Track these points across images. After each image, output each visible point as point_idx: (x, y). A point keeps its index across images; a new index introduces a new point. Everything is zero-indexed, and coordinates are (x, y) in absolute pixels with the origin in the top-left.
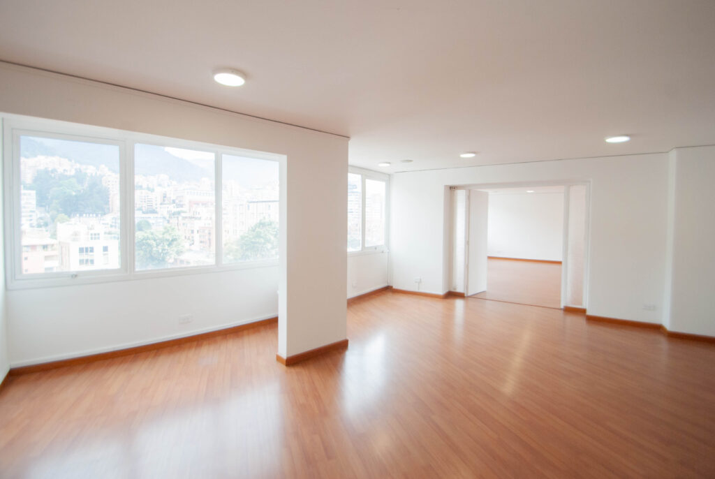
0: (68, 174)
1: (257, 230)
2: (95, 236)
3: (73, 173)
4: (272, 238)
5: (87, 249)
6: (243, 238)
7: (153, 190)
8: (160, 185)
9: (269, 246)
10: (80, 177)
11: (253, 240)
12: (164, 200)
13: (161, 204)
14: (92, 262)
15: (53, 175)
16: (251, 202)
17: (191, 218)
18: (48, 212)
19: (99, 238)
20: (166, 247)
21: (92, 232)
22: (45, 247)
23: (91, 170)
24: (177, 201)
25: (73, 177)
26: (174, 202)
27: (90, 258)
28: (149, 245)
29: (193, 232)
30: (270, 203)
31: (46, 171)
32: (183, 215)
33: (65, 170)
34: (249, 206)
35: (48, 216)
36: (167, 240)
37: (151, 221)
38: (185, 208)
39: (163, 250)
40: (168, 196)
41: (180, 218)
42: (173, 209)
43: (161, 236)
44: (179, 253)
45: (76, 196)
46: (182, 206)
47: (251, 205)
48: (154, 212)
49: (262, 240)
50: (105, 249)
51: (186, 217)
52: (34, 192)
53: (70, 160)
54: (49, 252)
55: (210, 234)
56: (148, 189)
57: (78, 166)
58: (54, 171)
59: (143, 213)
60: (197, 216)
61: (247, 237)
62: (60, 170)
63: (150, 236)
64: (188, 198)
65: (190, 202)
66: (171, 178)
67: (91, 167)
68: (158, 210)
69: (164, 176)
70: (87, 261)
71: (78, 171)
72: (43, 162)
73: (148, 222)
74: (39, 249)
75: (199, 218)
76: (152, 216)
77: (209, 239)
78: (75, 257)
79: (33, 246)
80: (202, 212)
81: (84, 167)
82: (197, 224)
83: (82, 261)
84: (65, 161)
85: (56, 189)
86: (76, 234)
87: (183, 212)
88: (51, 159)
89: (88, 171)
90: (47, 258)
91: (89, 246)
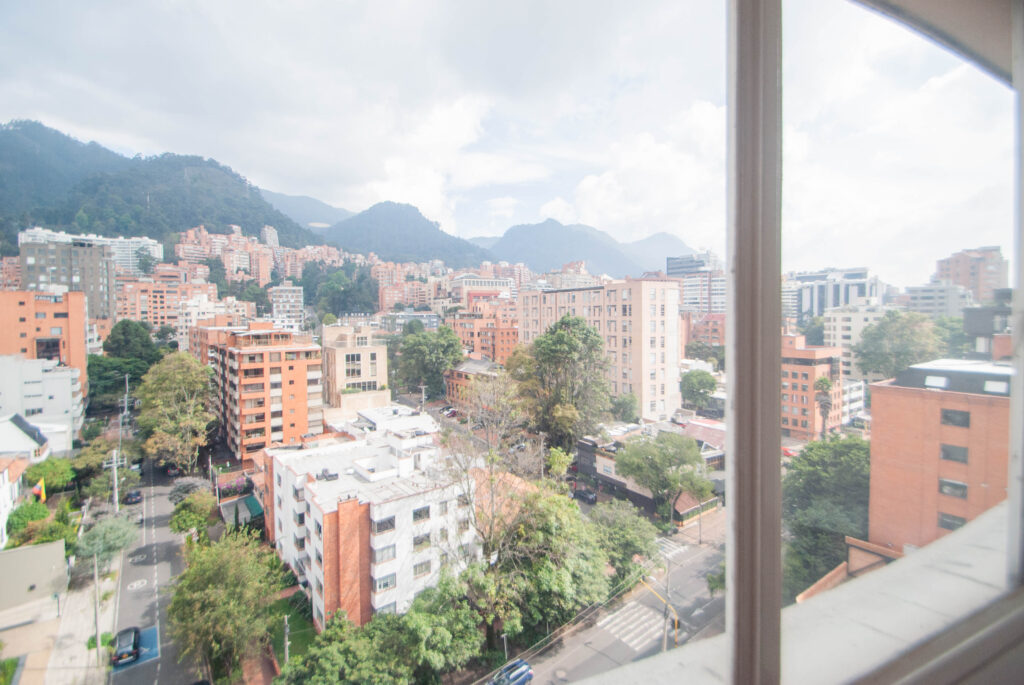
0: (336, 265)
1: (559, 331)
2: (362, 341)
3: (341, 263)
4: (581, 345)
5: (353, 356)
6: (538, 343)
7: (424, 281)
8: (434, 274)
9: (576, 356)
10: (349, 267)
11: (553, 348)
12: (439, 294)
13: (435, 299)
14: (359, 372)
15: (321, 268)
16: (547, 292)
17: (470, 316)
18: (316, 312)
19: (366, 343)
20: (441, 355)
21: (358, 335)
22: (308, 354)
23: (360, 259)
24: (453, 294)
25: (342, 268)
26: (450, 295)
27: (356, 368)
28: (422, 353)
29: (472, 334)
30: (575, 293)
31: (314, 263)
32: (461, 312)
33: (333, 261)
34: (545, 298)
35: (316, 316)
36: (442, 346)
37: (424, 321)
38: (463, 304)
39: (438, 358)
40: (443, 287)
41: (457, 316)
42: (448, 304)
43: (434, 341)
44: (457, 363)
45: (344, 292)
46: (459, 300)
47: (548, 296)
48: (427, 308)
49: (566, 348)
50: (373, 357)
51: (464, 315)
52: (302, 288)
53: (338, 249)
54: (313, 361)
55: (493, 337)
56: (421, 280)
57: (347, 255)
58: (322, 262)
59: (416, 310)
60: (479, 313)
61: (544, 342)
62: (328, 261)
63: (422, 340)
64: (466, 289)
65: (469, 294)
66: (447, 265)
67: (360, 256)
68: (432, 306)
69: (438, 263)
70: (353, 371)
71: (347, 261)
72: (311, 252)
73: (420, 322)
74: (302, 356)
75: (481, 317)
76: (424, 314)
77: (493, 345)
78: (341, 366)
79: (297, 353)
80: (484, 307)
81: (353, 256)
82: (478, 325)
83: (348, 372)
84: (333, 250)
85: (324, 284)
86: (342, 338)
87: (461, 308)
88: (318, 248)
89: (357, 261)
90: (310, 368)
91: (355, 353)
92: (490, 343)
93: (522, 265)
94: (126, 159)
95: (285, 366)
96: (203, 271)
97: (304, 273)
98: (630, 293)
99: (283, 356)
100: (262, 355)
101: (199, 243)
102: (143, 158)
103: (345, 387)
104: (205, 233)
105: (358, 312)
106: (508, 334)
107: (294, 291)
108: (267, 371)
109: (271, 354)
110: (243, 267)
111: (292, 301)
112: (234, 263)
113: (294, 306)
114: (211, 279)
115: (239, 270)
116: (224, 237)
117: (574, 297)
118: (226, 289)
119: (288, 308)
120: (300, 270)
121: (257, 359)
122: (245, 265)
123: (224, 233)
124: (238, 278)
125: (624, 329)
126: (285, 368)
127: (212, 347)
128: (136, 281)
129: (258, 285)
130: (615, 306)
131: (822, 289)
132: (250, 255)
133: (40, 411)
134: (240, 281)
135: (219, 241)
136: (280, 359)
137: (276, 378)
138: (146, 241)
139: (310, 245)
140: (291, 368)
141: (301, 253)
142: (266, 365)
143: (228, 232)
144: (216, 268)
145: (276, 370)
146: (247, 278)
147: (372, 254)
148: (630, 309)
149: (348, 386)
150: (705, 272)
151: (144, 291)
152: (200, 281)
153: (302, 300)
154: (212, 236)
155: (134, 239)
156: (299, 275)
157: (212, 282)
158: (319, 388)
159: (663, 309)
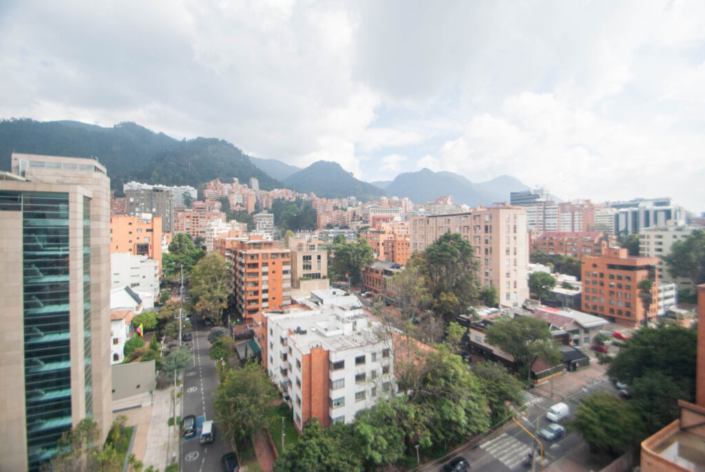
0: (291, 200)
1: (444, 243)
2: (312, 247)
3: (294, 199)
4: (458, 252)
5: (307, 257)
6: (429, 251)
7: (345, 210)
8: (350, 206)
9: (455, 260)
10: (298, 202)
11: (440, 254)
12: (354, 218)
13: (352, 221)
14: (310, 267)
15: (283, 202)
16: (430, 217)
17: (376, 232)
18: (280, 229)
19: (314, 249)
20: (360, 257)
21: (310, 244)
22: (283, 255)
23: (305, 197)
24: (363, 218)
25: (295, 202)
26: (361, 219)
27: (309, 264)
28: (348, 255)
29: (378, 244)
30: (450, 218)
31: (279, 199)
32: (370, 229)
33: (290, 198)
34: (428, 221)
35: (280, 232)
36: (361, 251)
37: (346, 235)
38: (370, 224)
39: (358, 259)
40: (357, 214)
41: (368, 233)
42: (361, 224)
43: (356, 248)
44: (370, 262)
45: (297, 217)
46: (367, 222)
47: (430, 219)
48: (347, 227)
49: (449, 254)
50: (319, 257)
51: (373, 232)
52: (273, 215)
53: (292, 191)
54: (286, 259)
55: (393, 246)
56: (342, 209)
57: (297, 194)
58: (283, 199)
59: (341, 228)
60: (382, 230)
61: (433, 250)
62: (287, 198)
63: (348, 247)
64: (372, 215)
65: (374, 218)
66: (358, 199)
67: (305, 195)
68: (349, 226)
69: (353, 198)
70: (307, 266)
71: (298, 198)
72: (277, 193)
73: (343, 236)
74: (280, 256)
75: (384, 233)
76: (346, 231)
77: (393, 251)
78: (300, 263)
79: (277, 254)
80: (385, 226)
81: (301, 195)
82: (382, 238)
83: (304, 266)
84: (289, 191)
85: (285, 212)
86: (300, 245)
87: (369, 227)
88: (281, 190)
89: (303, 198)
90: (285, 263)
91: (308, 255)
92: (390, 249)
93: (407, 199)
94: (179, 142)
95: (270, 261)
96: (218, 205)
97: (273, 206)
98: (491, 217)
99: (269, 256)
100: (257, 255)
101: (216, 189)
102: (187, 141)
103: (302, 276)
104: (219, 183)
105: (305, 230)
106: (403, 244)
107: (268, 217)
108: (260, 265)
109: (263, 254)
110: (239, 202)
111: (267, 222)
112: (235, 200)
113: (268, 226)
114: (222, 210)
115: (237, 204)
116: (229, 185)
117: (449, 220)
118: (231, 216)
119: (265, 227)
120: (271, 204)
121: (255, 257)
122: (241, 201)
123: (229, 183)
124: (238, 208)
125: (486, 242)
126: (270, 264)
127: (228, 250)
128: (184, 211)
129: (247, 212)
130: (479, 226)
131: (635, 214)
132: (243, 195)
133: (138, 284)
134: (238, 210)
135: (227, 187)
136: (267, 258)
137: (265, 269)
138: (188, 188)
139: (276, 188)
140: (274, 263)
141: (271, 193)
142: (260, 261)
143: (232, 182)
144: (225, 202)
145: (265, 264)
146: (242, 209)
147: (312, 193)
148: (491, 228)
149: (304, 275)
150: (541, 202)
151: (188, 217)
152: (217, 211)
153: (273, 222)
154: (223, 184)
155: (182, 187)
156: (270, 207)
157: (223, 211)
158: (289, 276)
159: (515, 228)
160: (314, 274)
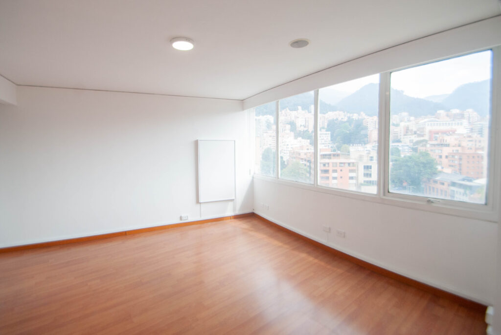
0: (343, 120)
2: (372, 158)
3: (346, 119)
7: (397, 125)
8: (402, 121)
10: (350, 121)
12: (407, 132)
13: (405, 135)
14: (371, 175)
15: (336, 122)
17: (438, 145)
18: (334, 143)
19: (374, 160)
21: (370, 155)
22: (349, 164)
23: (355, 116)
24: (418, 132)
25: (347, 122)
26: (415, 133)
27: (369, 172)
29: (441, 157)
31: (333, 120)
32: (429, 142)
33: (342, 119)
36: (422, 163)
37: (400, 148)
38: (428, 138)
40: (410, 128)
41: (428, 146)
42: (415, 139)
44: (433, 174)
45: (349, 133)
46: (422, 136)
48: (399, 141)
51: (434, 145)
52: (329, 132)
53: (344, 112)
54: (352, 168)
56: (394, 124)
57: (349, 115)
58: (337, 119)
60: (445, 143)
62: (340, 119)
64: (428, 128)
65: (430, 132)
66: (410, 115)
67: (355, 115)
68: (402, 140)
69: (405, 114)
70: (367, 174)
71: (349, 118)
72: (331, 115)
73: (398, 149)
74: (347, 165)
75: (448, 145)
76: (400, 144)
77: (460, 165)
78: (361, 171)
79: (344, 163)
80: (449, 139)
81: (351, 115)
82: (446, 151)
83: (365, 174)
84: (341, 113)
85: (338, 130)
86: (361, 157)
87: (426, 141)
88: (335, 113)
89: (353, 117)
90: (351, 171)
91: (369, 165)
92: (457, 162)
93: (470, 110)
95: (338, 169)
96: (288, 127)
97: (328, 126)
99: (338, 164)
100: (328, 163)
101: (286, 116)
103: (362, 182)
104: (288, 111)
105: (357, 144)
106: (473, 157)
107: (326, 134)
108: (331, 171)
109: (333, 163)
110: (302, 124)
111: (325, 138)
112: (300, 122)
113: (326, 141)
114: (292, 130)
115: (301, 125)
116: (295, 112)
118: (298, 135)
119: (323, 142)
120: (326, 124)
121: (327, 165)
122: (303, 123)
123: (295, 110)
126: (339, 171)
127: (302, 159)
128: (267, 132)
129: (309, 132)
132: (305, 118)
134: (302, 130)
136: (336, 166)
137: (335, 175)
138: (268, 116)
139: (330, 111)
140: (341, 170)
141: (326, 116)
142: (331, 169)
143: (296, 110)
144: (292, 125)
145: (335, 171)
146: (306, 129)
147: (362, 113)
149: (365, 181)
151: (270, 136)
152: (288, 131)
153: (329, 138)
154: (291, 112)
155: (265, 116)
156: (326, 127)
157: (292, 131)
158: (354, 181)
160: (373, 181)
